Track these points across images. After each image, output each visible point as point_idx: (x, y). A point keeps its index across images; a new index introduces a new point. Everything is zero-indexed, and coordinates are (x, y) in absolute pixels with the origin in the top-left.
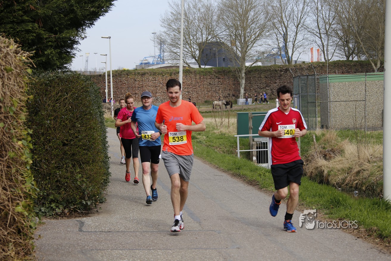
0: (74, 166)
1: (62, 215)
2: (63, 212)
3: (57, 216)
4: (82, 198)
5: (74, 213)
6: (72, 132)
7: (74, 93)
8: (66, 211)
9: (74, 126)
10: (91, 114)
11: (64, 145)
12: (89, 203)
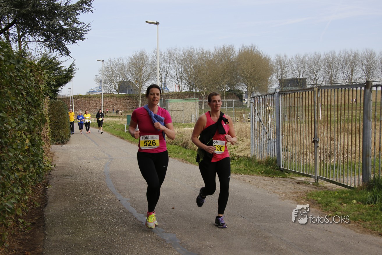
0: (59, 129)
1: (56, 144)
2: (56, 143)
3: (54, 144)
4: (62, 139)
5: (59, 144)
6: (59, 118)
7: (59, 107)
8: (57, 143)
9: (59, 117)
10: (65, 113)
11: (56, 123)
12: (64, 140)
